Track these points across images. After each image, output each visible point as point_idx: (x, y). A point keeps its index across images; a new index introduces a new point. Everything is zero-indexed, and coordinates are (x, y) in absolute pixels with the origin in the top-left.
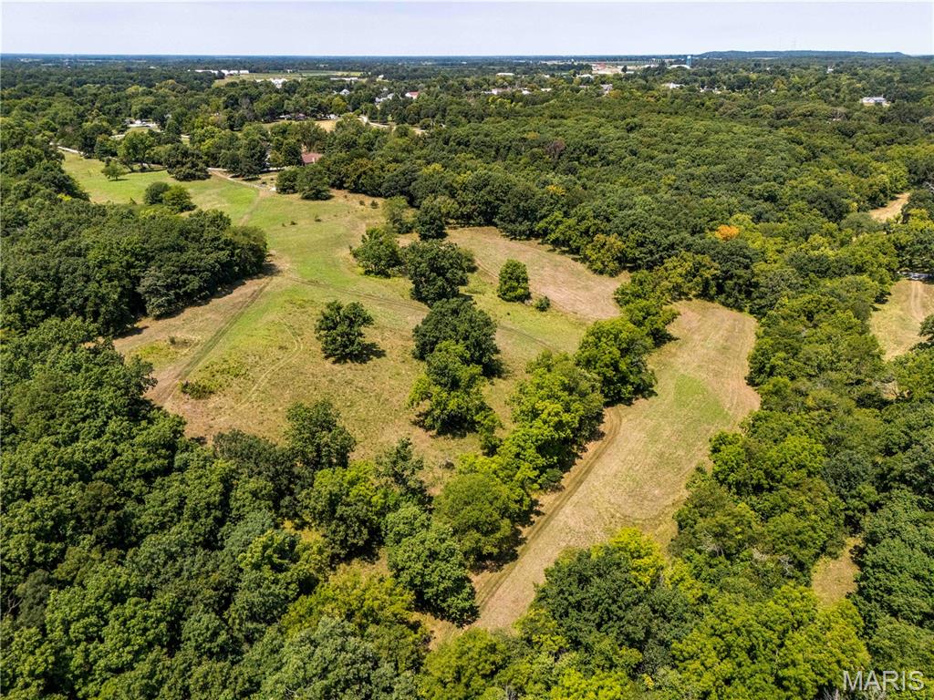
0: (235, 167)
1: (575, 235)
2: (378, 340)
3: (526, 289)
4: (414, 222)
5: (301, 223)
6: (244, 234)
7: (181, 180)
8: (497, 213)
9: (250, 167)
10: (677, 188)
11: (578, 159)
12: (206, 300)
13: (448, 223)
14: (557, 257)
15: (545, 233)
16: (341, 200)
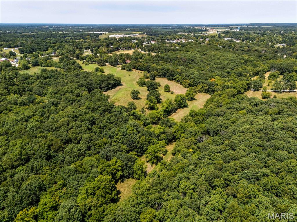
0: (112, 63)
1: (181, 80)
2: (141, 97)
3: (169, 90)
4: (149, 76)
5: (126, 76)
6: (118, 78)
7: (101, 66)
8: (166, 75)
9: (115, 63)
10: (209, 70)
11: (189, 62)
12: (111, 89)
13: (156, 77)
14: (177, 84)
15: (175, 79)
16: (134, 71)
